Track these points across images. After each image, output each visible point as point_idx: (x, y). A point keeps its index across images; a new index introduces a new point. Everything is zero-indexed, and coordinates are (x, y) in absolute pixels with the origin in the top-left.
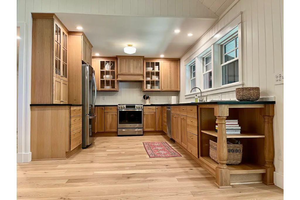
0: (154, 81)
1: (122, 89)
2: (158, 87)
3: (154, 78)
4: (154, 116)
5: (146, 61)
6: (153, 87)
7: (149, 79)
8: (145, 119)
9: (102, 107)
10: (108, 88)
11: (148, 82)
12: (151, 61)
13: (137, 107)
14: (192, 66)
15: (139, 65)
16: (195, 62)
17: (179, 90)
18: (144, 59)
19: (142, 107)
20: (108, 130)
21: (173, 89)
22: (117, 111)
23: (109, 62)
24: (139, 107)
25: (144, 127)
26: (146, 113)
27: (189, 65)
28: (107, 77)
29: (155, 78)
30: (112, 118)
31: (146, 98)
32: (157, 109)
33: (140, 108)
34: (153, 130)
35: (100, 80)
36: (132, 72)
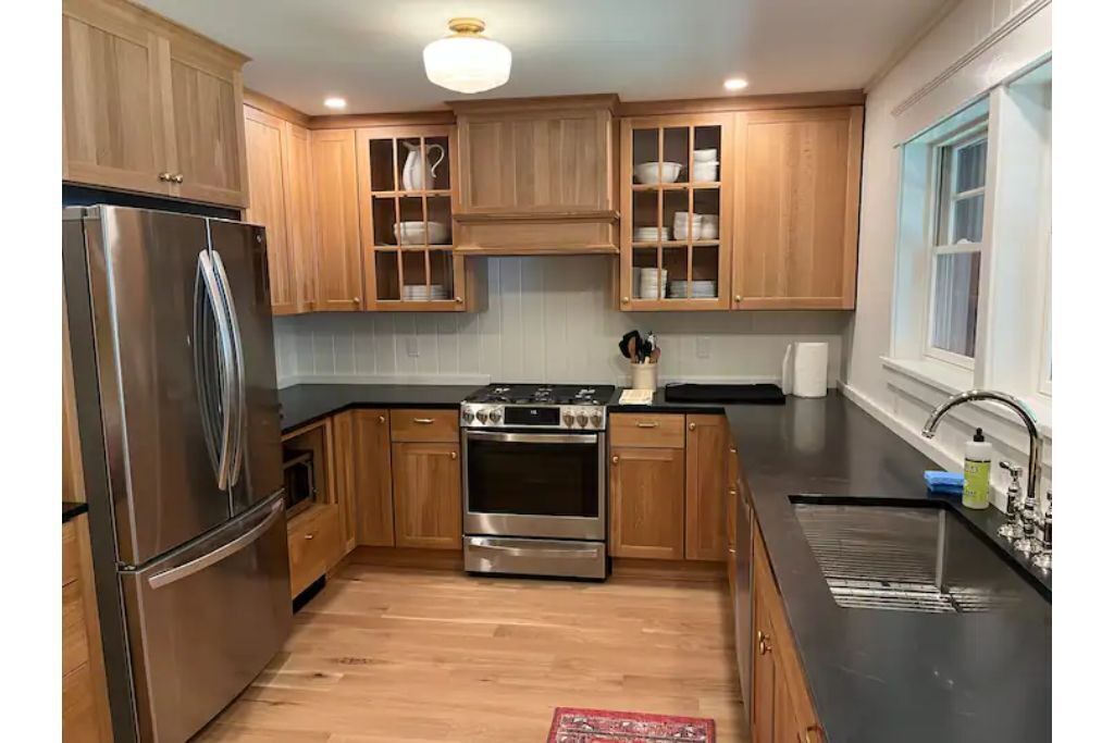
0: (686, 248)
1: (508, 297)
2: (706, 286)
3: (687, 229)
4: (675, 469)
5: (633, 122)
6: (676, 286)
7: (653, 236)
8: (617, 488)
9: (374, 412)
10: (418, 294)
11: (644, 258)
12: (662, 124)
13: (570, 420)
14: (949, 148)
15: (589, 151)
16: (986, 116)
17: (846, 306)
18: (619, 109)
19: (597, 420)
20: (415, 537)
21: (808, 297)
22: (456, 435)
23: (415, 141)
24: (583, 420)
25: (616, 536)
26: (624, 457)
27: (931, 145)
28: (410, 232)
29: (693, 229)
30: (435, 473)
31: (636, 347)
32: (693, 430)
33: (590, 426)
34: (665, 552)
35: (371, 248)
36: (542, 199)
